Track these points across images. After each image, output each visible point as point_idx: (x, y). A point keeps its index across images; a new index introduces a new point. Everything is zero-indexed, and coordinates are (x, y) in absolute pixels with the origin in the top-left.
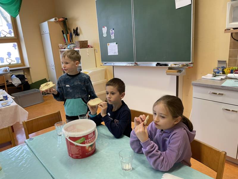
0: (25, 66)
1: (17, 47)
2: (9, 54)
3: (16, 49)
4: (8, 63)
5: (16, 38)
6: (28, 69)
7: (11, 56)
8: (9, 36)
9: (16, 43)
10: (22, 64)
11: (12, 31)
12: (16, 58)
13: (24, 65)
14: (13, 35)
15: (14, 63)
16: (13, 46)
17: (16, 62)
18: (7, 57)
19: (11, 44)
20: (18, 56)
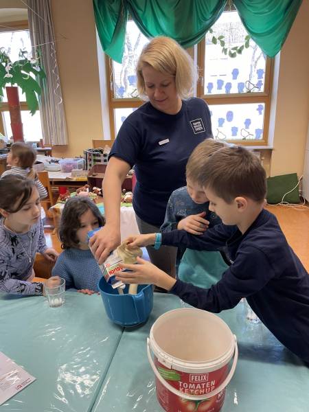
0: (266, 145)
1: (263, 111)
2: (248, 122)
3: (260, 113)
4: (242, 138)
5: (266, 95)
6: (270, 151)
7: (250, 126)
8: (256, 90)
9: (263, 104)
10: (264, 141)
11: (263, 82)
12: (257, 131)
13: (266, 143)
14: (262, 89)
15: (251, 137)
16: (258, 110)
17: (254, 137)
18: (244, 126)
19: (256, 105)
20: (261, 126)
